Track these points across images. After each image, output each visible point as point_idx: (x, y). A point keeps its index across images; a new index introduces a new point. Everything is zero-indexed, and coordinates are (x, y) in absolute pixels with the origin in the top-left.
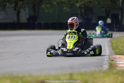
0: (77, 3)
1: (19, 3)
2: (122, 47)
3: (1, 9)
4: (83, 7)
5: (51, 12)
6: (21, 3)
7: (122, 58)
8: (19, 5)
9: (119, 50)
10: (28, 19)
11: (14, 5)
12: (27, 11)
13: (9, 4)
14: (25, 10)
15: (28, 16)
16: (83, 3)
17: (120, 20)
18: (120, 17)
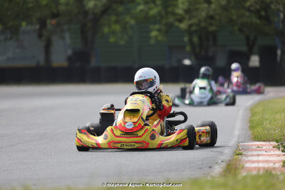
0: (181, 20)
1: (48, 22)
2: (270, 123)
3: (9, 36)
4: (195, 31)
5: (122, 42)
6: (54, 21)
7: (264, 148)
8: (49, 26)
9: (262, 129)
10: (70, 59)
11: (38, 27)
12: (68, 41)
13: (27, 25)
14: (63, 38)
15: (70, 52)
16: (194, 21)
17: (279, 59)
18: (279, 52)
